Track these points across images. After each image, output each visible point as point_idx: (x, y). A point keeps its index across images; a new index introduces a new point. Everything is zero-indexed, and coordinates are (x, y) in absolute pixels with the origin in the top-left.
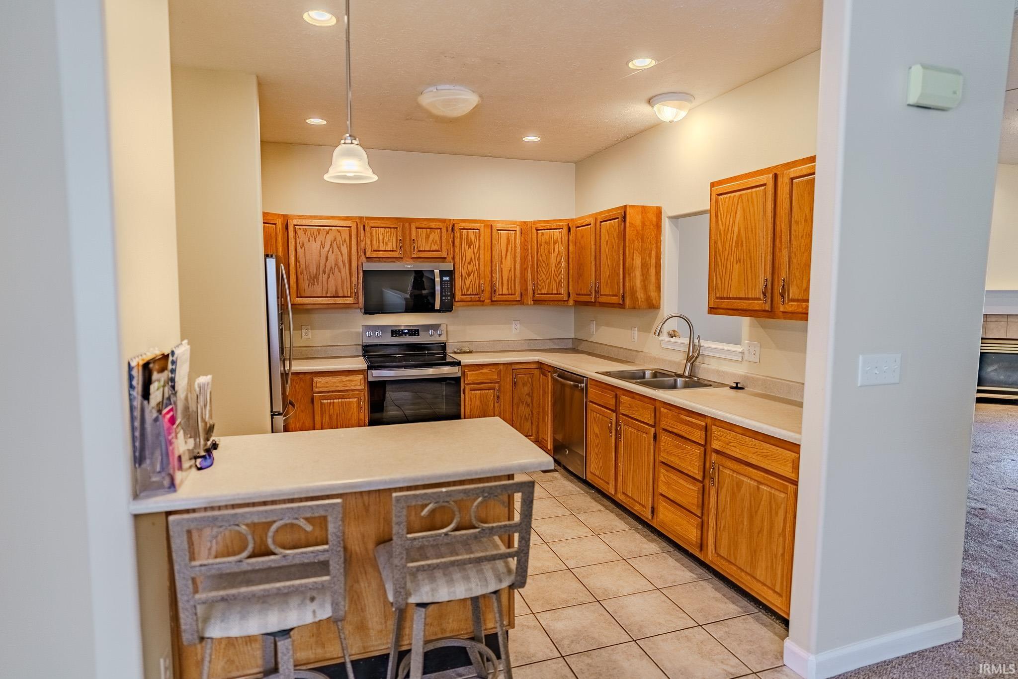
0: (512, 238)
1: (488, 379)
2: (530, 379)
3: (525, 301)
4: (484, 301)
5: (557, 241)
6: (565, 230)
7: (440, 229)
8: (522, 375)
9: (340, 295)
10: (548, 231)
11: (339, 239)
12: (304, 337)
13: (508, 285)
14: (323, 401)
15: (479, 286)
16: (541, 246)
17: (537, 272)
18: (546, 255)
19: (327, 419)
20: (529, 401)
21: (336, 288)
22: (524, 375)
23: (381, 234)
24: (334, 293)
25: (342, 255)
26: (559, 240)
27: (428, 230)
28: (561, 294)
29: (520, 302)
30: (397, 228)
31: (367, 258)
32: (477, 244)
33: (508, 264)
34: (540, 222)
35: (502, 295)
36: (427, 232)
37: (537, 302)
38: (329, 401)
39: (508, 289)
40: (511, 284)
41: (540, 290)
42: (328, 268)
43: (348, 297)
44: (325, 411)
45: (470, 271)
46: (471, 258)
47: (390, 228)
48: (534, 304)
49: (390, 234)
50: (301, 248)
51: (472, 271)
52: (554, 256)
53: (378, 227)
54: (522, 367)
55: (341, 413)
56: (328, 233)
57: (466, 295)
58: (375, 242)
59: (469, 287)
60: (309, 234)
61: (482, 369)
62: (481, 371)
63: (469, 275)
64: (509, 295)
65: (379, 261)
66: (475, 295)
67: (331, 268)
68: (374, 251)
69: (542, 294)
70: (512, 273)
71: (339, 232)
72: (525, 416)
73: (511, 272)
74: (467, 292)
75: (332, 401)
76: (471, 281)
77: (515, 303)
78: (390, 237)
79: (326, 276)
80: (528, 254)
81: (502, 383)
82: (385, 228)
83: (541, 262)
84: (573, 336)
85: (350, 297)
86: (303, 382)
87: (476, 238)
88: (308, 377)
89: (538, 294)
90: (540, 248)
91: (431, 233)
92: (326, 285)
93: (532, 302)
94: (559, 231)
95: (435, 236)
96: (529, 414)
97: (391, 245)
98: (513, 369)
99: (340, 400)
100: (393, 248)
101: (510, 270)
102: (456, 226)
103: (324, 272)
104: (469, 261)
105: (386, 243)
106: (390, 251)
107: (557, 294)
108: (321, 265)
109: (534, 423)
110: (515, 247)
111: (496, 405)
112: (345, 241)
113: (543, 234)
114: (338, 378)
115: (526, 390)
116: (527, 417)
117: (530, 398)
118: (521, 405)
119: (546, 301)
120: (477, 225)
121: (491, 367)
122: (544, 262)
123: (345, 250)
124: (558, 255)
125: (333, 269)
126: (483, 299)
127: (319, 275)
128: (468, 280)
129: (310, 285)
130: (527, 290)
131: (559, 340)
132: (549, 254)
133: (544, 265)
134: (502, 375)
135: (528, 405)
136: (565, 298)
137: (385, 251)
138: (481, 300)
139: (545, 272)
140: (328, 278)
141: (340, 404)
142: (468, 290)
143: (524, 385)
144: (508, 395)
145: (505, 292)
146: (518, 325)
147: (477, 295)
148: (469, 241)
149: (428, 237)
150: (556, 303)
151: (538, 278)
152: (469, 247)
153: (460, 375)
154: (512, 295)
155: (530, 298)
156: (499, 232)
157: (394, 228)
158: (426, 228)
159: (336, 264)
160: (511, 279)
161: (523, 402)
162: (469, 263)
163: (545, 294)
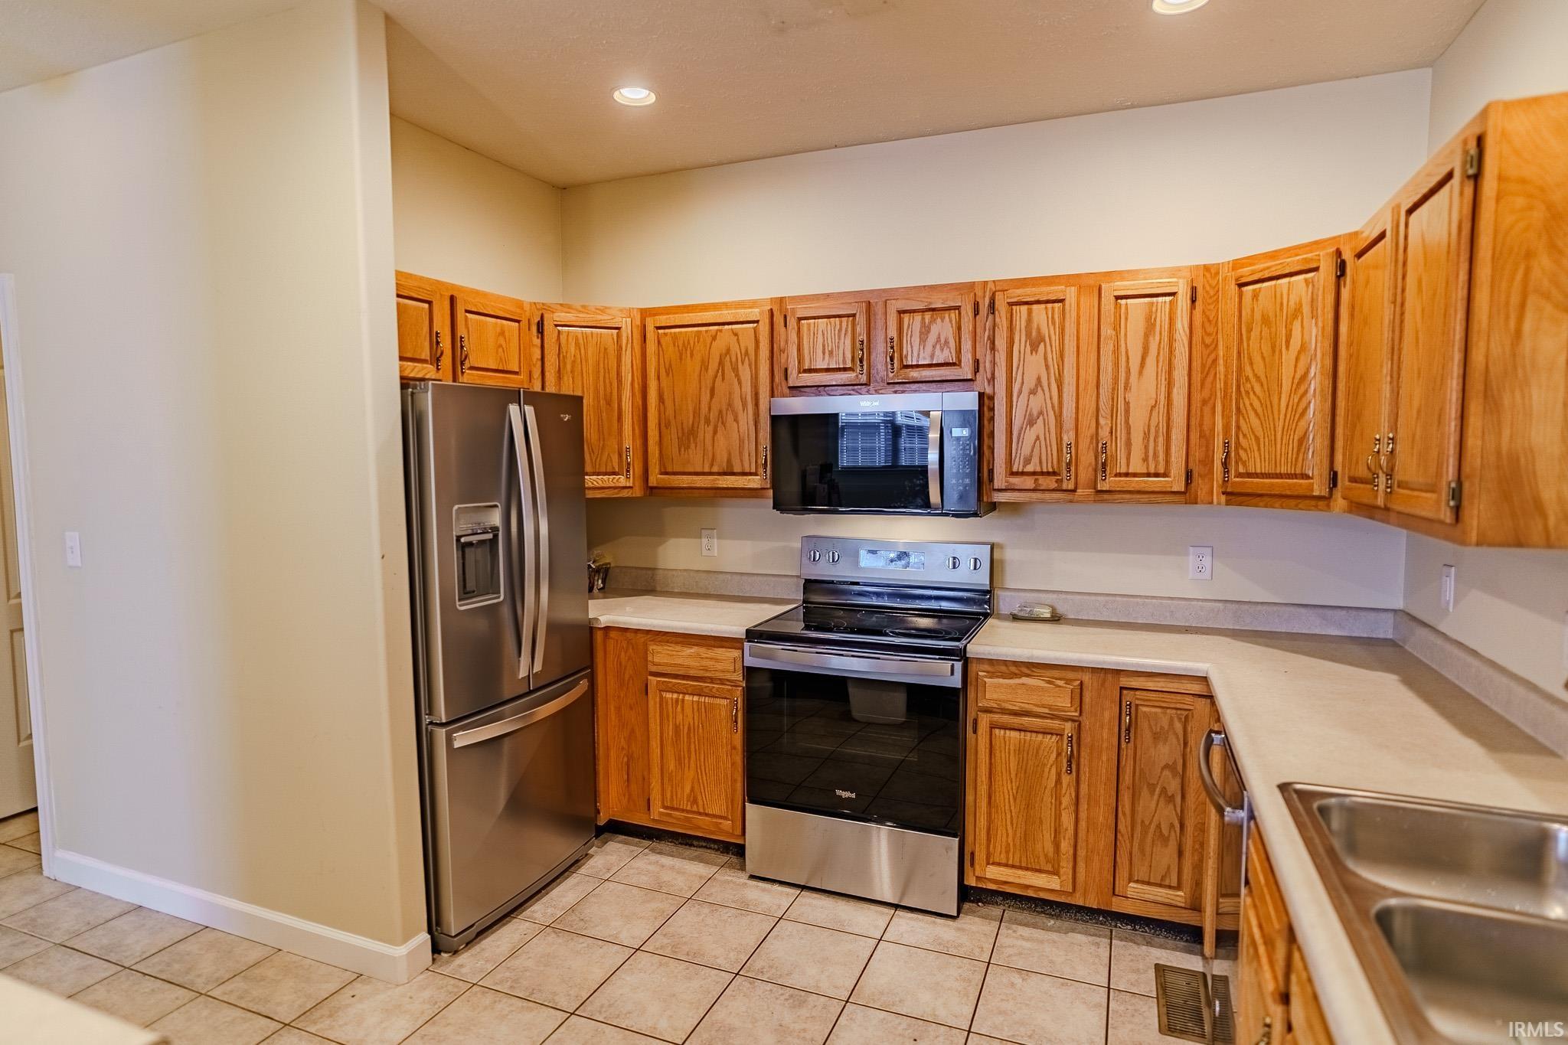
0: (1162, 319)
1: (1043, 706)
2: (1178, 726)
3: (1202, 494)
4: (1074, 491)
5: (1297, 312)
6: (1327, 270)
7: (958, 308)
8: (1154, 710)
9: (737, 469)
10: (1273, 283)
11: (735, 348)
12: (705, 553)
13: (1146, 448)
14: (664, 694)
15: (1060, 450)
16: (1249, 331)
17: (1238, 409)
18: (1263, 358)
19: (671, 733)
20: (1174, 786)
21: (730, 454)
22: (1158, 710)
23: (820, 332)
24: (725, 464)
25: (740, 383)
26: (1306, 309)
27: (928, 316)
28: (1308, 477)
29: (1187, 495)
30: (854, 315)
31: (790, 388)
32: (1055, 339)
33: (1144, 391)
34: (1252, 260)
35: (1127, 475)
36: (923, 319)
37: (1235, 497)
38: (675, 696)
39: (1145, 459)
40: (1156, 446)
41: (1244, 464)
42: (713, 416)
43: (751, 474)
44: (668, 716)
45: (1035, 414)
46: (1039, 379)
47: (839, 316)
48: (1228, 503)
49: (840, 330)
50: (668, 375)
51: (1041, 413)
52: (1288, 357)
53: (814, 318)
54: (1151, 684)
55: (696, 724)
56: (714, 338)
57: (1023, 474)
58: (806, 352)
59: (1031, 456)
60: (681, 346)
61: (1028, 676)
62: (1024, 680)
63: (1031, 423)
64: (1148, 475)
65: (819, 394)
66: (1048, 473)
67: (720, 412)
68: (805, 371)
69: (1249, 475)
70: (1159, 417)
71: (736, 335)
72: (1159, 826)
73: (1155, 414)
74: (1024, 466)
75: (681, 696)
76: (1038, 438)
77: (1168, 498)
78: (839, 338)
79: (711, 428)
80: (1215, 361)
81: (1086, 722)
82: (829, 317)
83: (1248, 379)
84: (1399, 604)
85: (756, 474)
86: (633, 648)
87: (1054, 323)
88: (641, 638)
89: (1239, 475)
90: (1249, 339)
91: (933, 321)
92: (710, 448)
93: (1223, 498)
94: (1306, 280)
95: (943, 328)
96: (1172, 826)
97: (841, 355)
98: (1122, 688)
99: (696, 698)
100: (844, 362)
101: (1153, 407)
102: (999, 297)
103: (708, 421)
104: (1032, 385)
105: (831, 353)
106: (839, 370)
107: (1294, 476)
108: (703, 406)
109: (1187, 854)
110: (1171, 340)
111: (1066, 779)
112: (747, 353)
113: (1255, 296)
114: (692, 651)
115: (1166, 752)
116: (1165, 832)
117: (1178, 780)
118: (1145, 792)
119: (1261, 495)
120: (1054, 292)
121: (1056, 673)
122: (1258, 378)
123: (746, 374)
124: (1299, 353)
125: (724, 412)
126: (1071, 486)
127: (698, 427)
128: (1030, 435)
129: (683, 450)
130: (1208, 461)
131: (1344, 612)
132: (1274, 351)
133: (1257, 388)
134: (1087, 699)
135: (1171, 799)
136: (1319, 488)
137: (828, 370)
138: (1064, 487)
139: (1259, 410)
140: (715, 432)
141: (695, 706)
142: (1028, 461)
143: (1157, 737)
144: (1104, 758)
145: (1136, 466)
146: (1207, 561)
147: (1054, 473)
148: (1034, 334)
149: (925, 331)
150: (1293, 502)
151: (1238, 427)
152: (1034, 348)
153: (956, 682)
154: (1157, 475)
155: (1218, 486)
156: (1123, 302)
157: (848, 316)
158: (923, 311)
159: (730, 405)
160: (1157, 432)
161: (1152, 788)
162: (1033, 392)
163: (1256, 475)
